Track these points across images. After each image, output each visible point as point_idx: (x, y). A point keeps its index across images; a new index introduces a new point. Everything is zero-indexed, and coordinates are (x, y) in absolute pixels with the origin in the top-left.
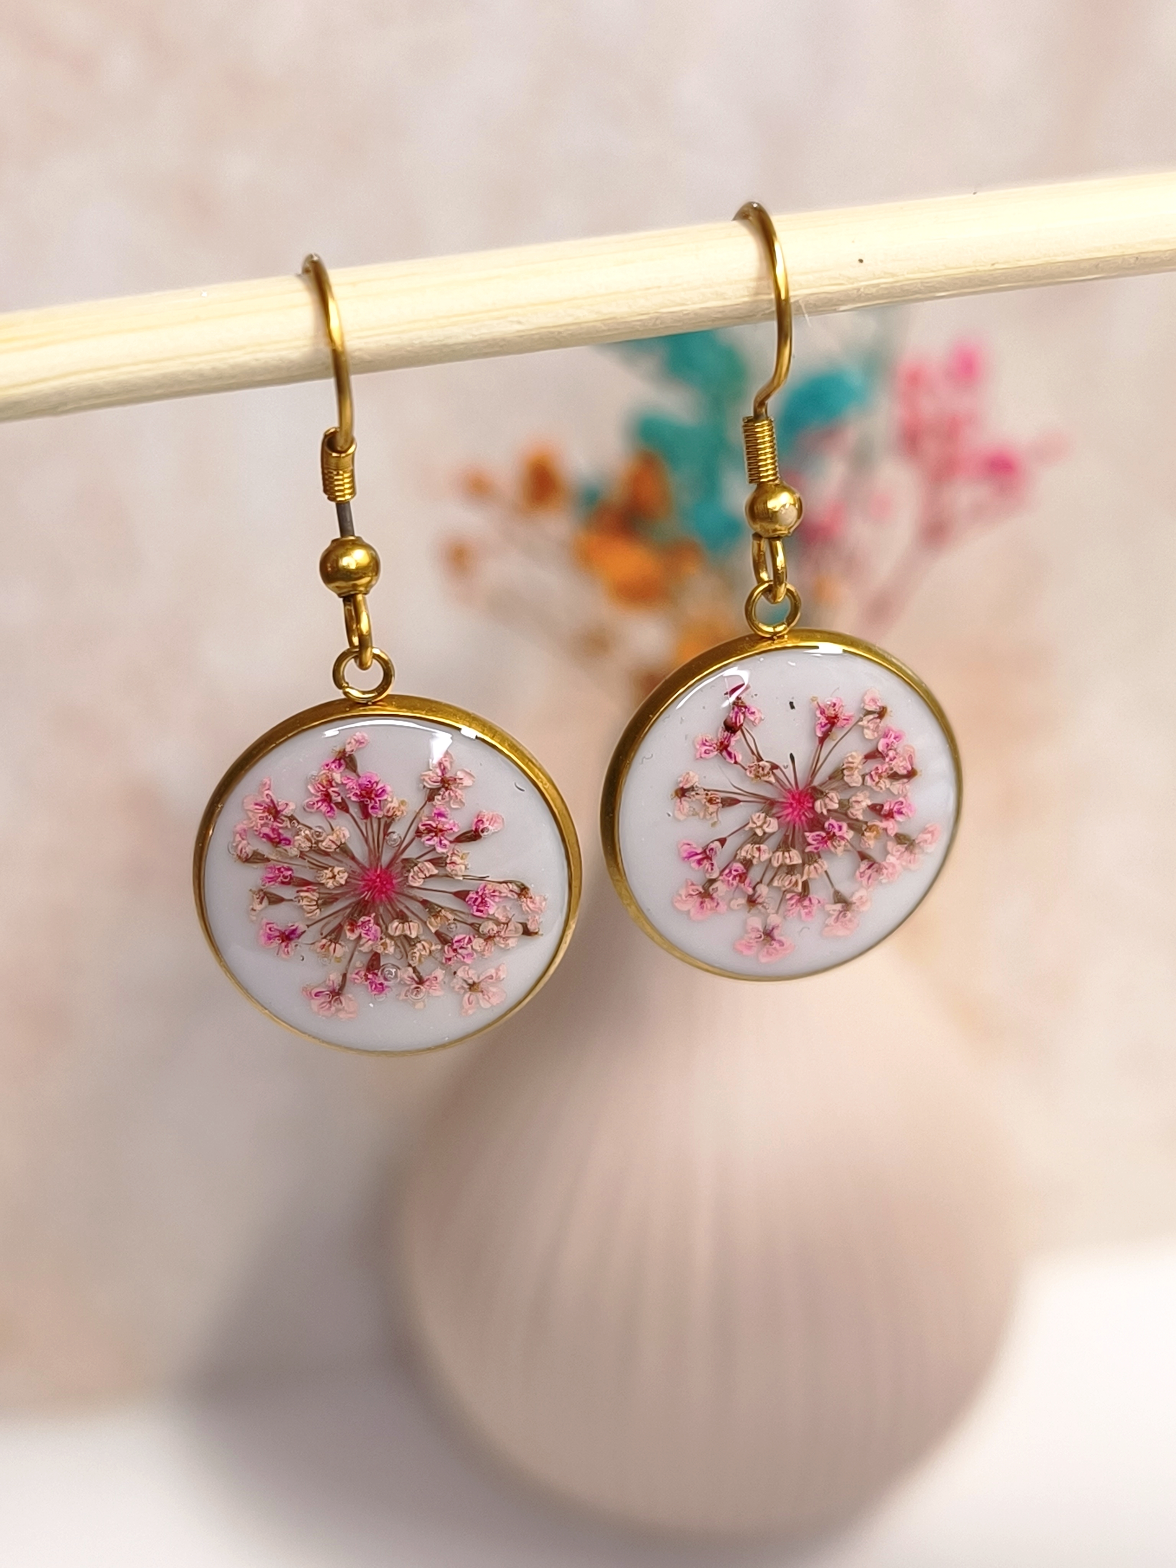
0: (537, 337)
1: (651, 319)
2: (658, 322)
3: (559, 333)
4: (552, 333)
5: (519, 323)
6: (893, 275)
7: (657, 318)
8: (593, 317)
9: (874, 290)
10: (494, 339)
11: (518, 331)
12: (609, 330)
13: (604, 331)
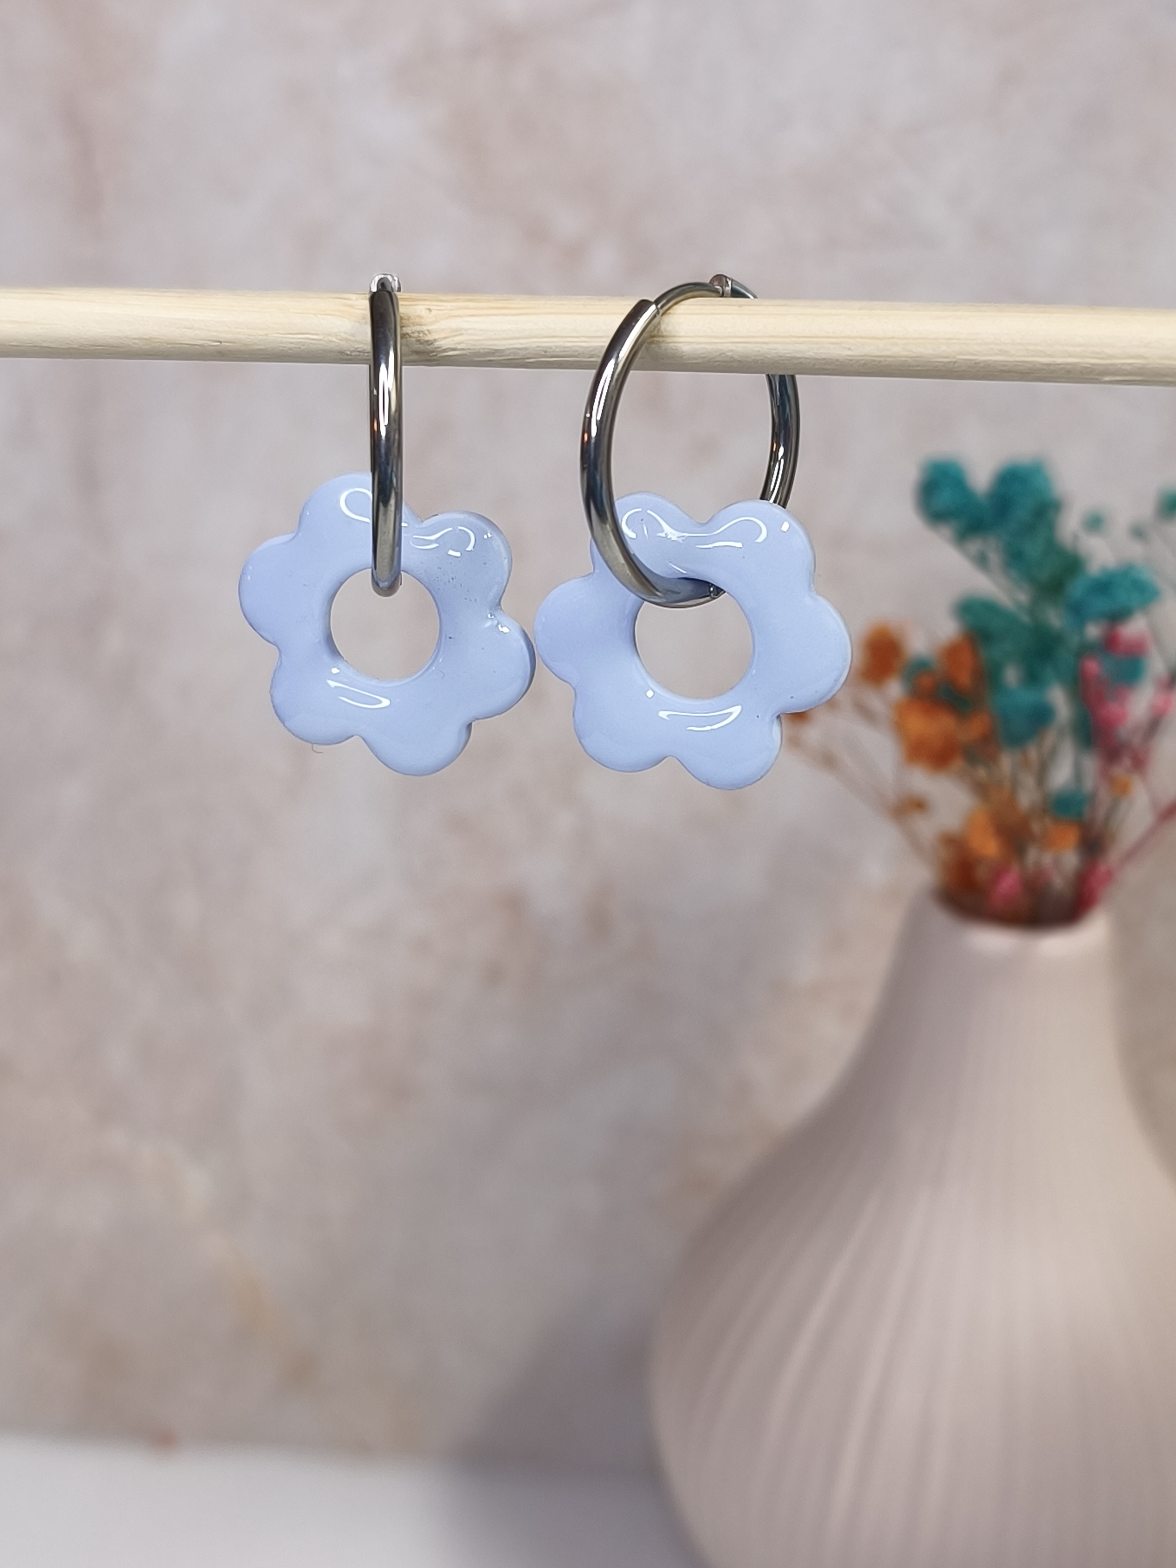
0: (863, 362)
1: (950, 362)
2: (956, 365)
3: (880, 362)
4: (874, 361)
5: (849, 349)
6: (1145, 358)
7: (955, 363)
8: (905, 353)
9: (1129, 368)
10: (831, 359)
11: (848, 356)
12: (918, 366)
13: (913, 366)
